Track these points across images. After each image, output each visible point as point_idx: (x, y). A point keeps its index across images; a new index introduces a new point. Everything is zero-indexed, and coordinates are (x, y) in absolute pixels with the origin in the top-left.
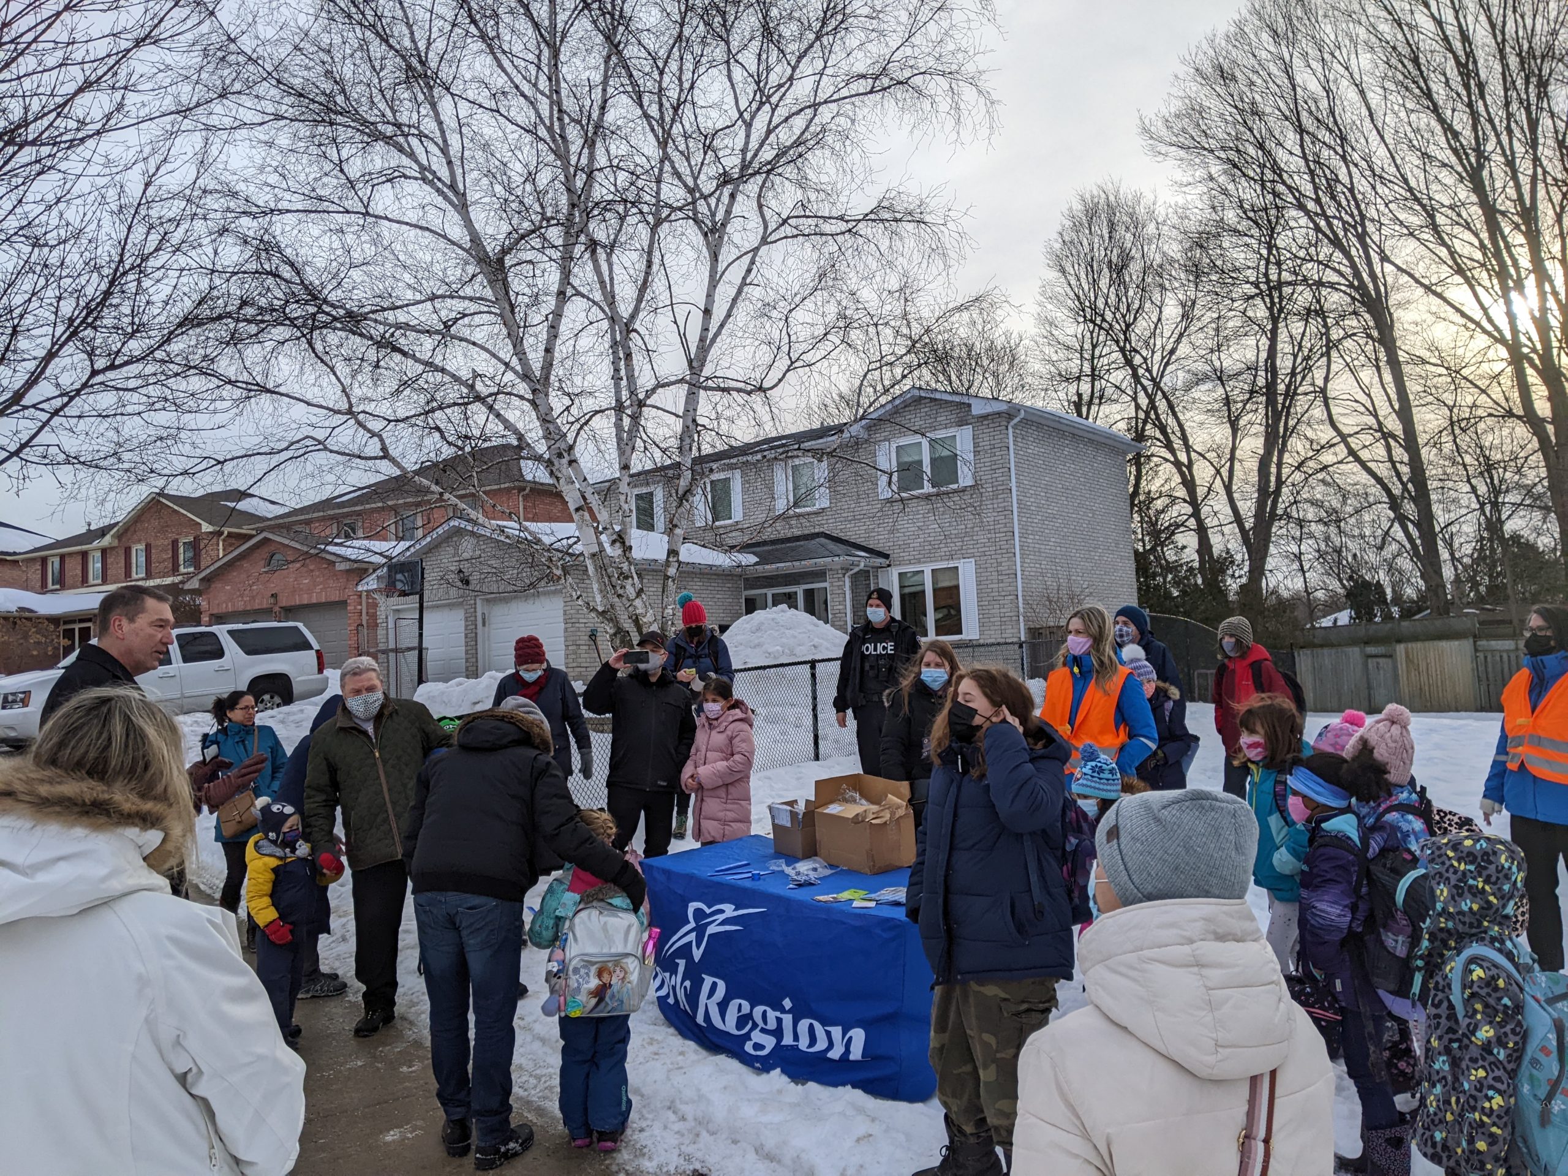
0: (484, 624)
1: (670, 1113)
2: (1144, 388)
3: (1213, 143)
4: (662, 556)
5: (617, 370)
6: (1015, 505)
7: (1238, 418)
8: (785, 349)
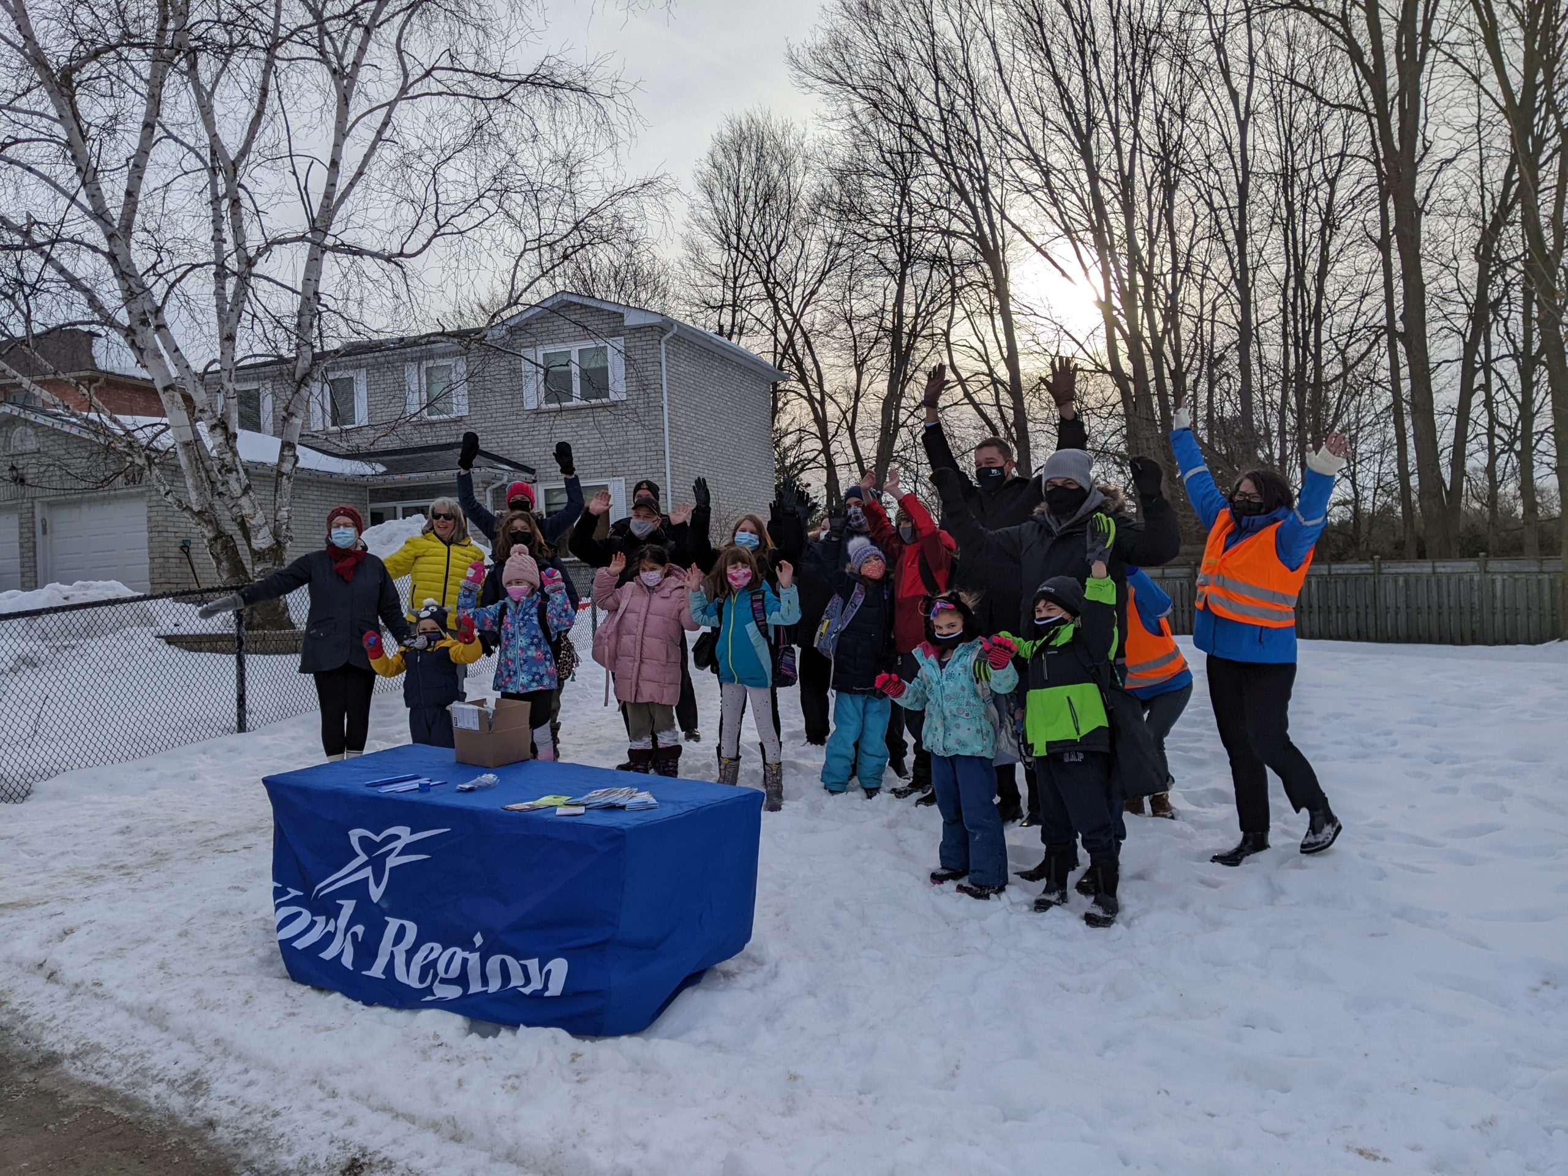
0: (45, 532)
1: (315, 1089)
2: (784, 323)
3: (856, 81)
4: (272, 458)
5: (218, 230)
6: (667, 424)
7: (864, 361)
8: (432, 209)
